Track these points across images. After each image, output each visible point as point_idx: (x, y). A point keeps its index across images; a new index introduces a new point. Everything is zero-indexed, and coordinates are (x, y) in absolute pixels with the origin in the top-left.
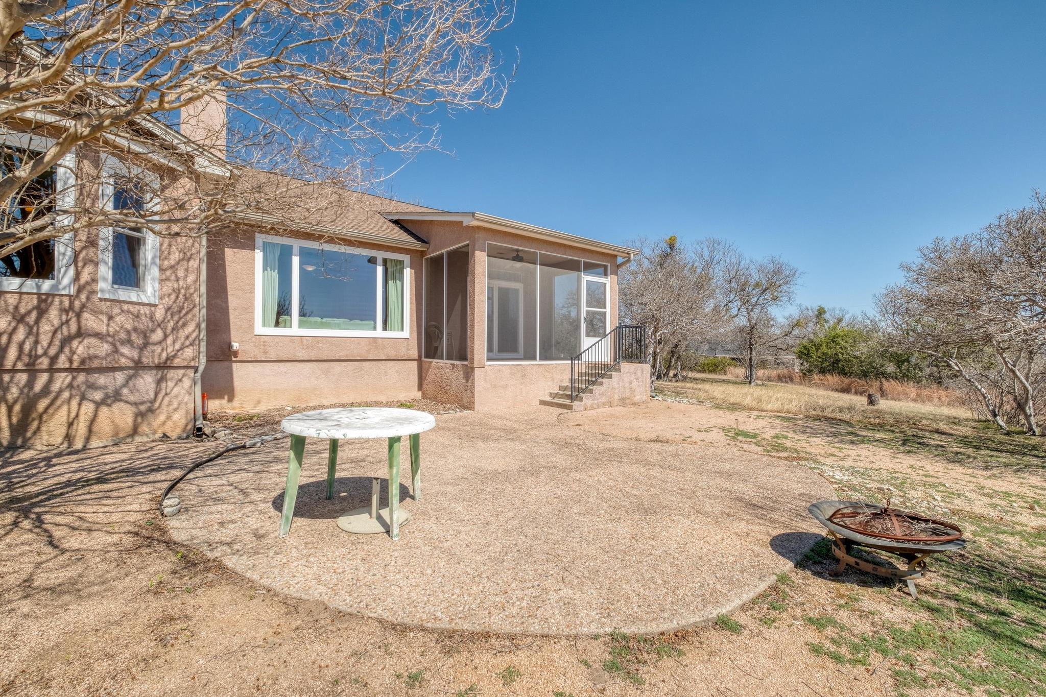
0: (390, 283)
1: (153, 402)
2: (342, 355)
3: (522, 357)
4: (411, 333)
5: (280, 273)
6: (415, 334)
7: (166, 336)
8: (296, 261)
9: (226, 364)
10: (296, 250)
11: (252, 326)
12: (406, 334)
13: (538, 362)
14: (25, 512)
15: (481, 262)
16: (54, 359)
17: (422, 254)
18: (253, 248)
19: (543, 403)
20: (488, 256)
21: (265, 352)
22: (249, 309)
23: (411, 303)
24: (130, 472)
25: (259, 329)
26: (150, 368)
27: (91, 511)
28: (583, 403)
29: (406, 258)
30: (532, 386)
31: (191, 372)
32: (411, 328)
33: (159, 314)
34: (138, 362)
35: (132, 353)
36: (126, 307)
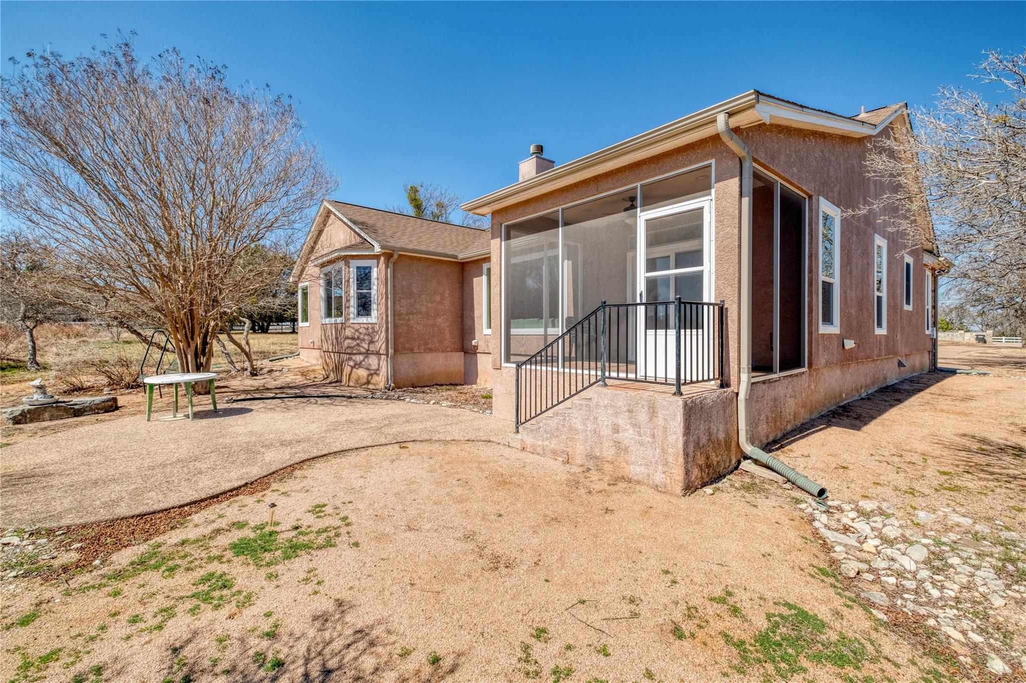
1: (377, 370)
7: (379, 338)
26: (375, 354)
31: (385, 357)
34: (368, 350)
35: (366, 346)
36: (362, 326)
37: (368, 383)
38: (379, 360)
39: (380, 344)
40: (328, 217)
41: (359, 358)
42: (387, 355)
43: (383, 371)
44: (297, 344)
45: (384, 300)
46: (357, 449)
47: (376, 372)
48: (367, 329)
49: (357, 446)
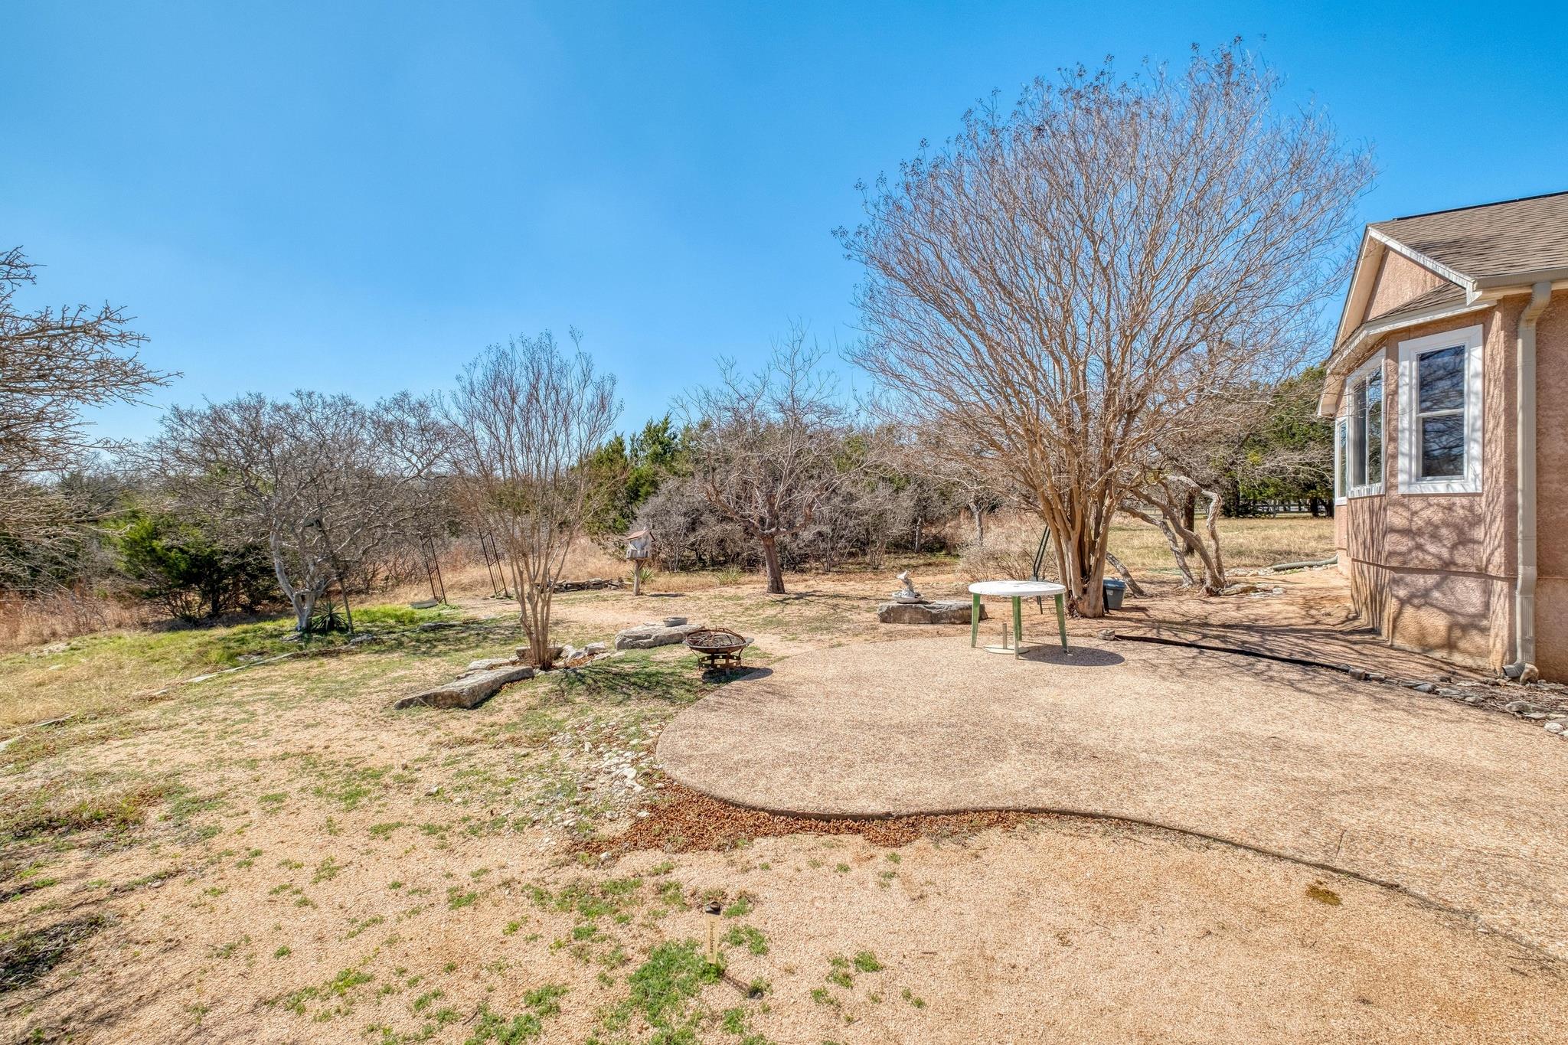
7: (1486, 534)
34: (1451, 563)
35: (1444, 553)
36: (1435, 500)
38: (1488, 592)
39: (1490, 547)
40: (1383, 259)
41: (1425, 581)
42: (1512, 580)
43: (1499, 622)
44: (1330, 539)
45: (1500, 431)
46: (1184, 832)
47: (1475, 624)
48: (1450, 508)
49: (1189, 823)
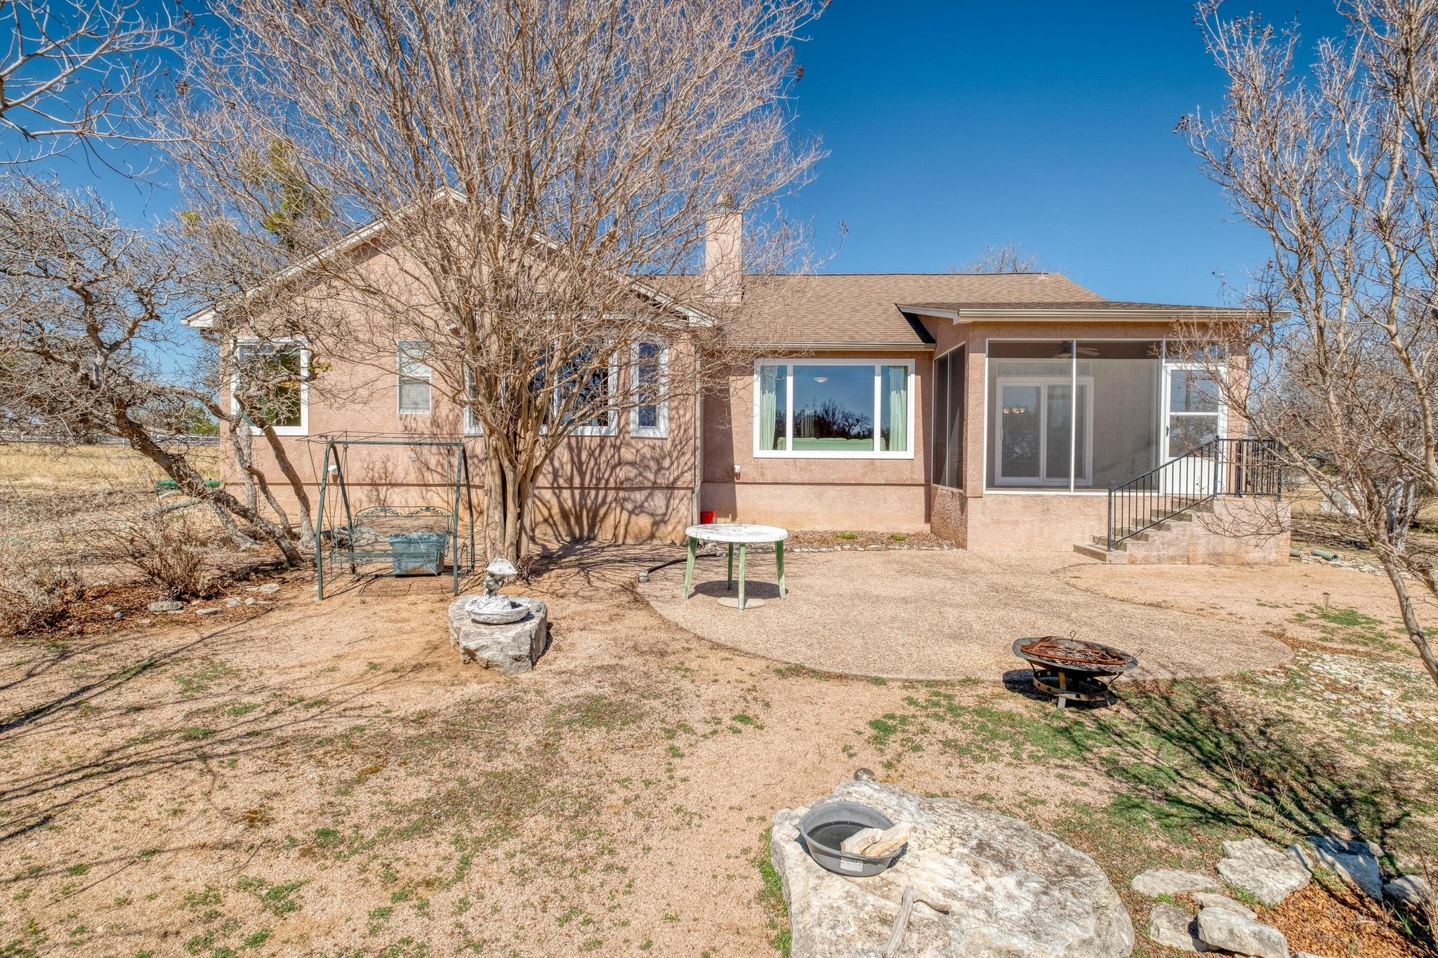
0: (893, 394)
1: (665, 514)
2: (834, 477)
3: (1091, 484)
4: (916, 453)
5: (777, 394)
6: (922, 454)
7: (672, 463)
8: (790, 381)
9: (729, 486)
10: (790, 370)
11: (751, 450)
12: (910, 454)
13: (1072, 493)
14: (583, 569)
15: (979, 366)
16: (607, 481)
17: (931, 354)
18: (752, 373)
19: (1078, 549)
20: (990, 356)
21: (762, 474)
22: (749, 434)
23: (916, 417)
24: (636, 559)
25: (758, 453)
26: (663, 488)
27: (608, 574)
28: (1128, 553)
29: (911, 363)
30: (1061, 525)
31: (689, 492)
32: (916, 446)
33: (668, 445)
34: (655, 483)
35: (651, 477)
36: (647, 442)
37: (652, 536)
41: (639, 496)
47: (663, 519)
48: (654, 447)
